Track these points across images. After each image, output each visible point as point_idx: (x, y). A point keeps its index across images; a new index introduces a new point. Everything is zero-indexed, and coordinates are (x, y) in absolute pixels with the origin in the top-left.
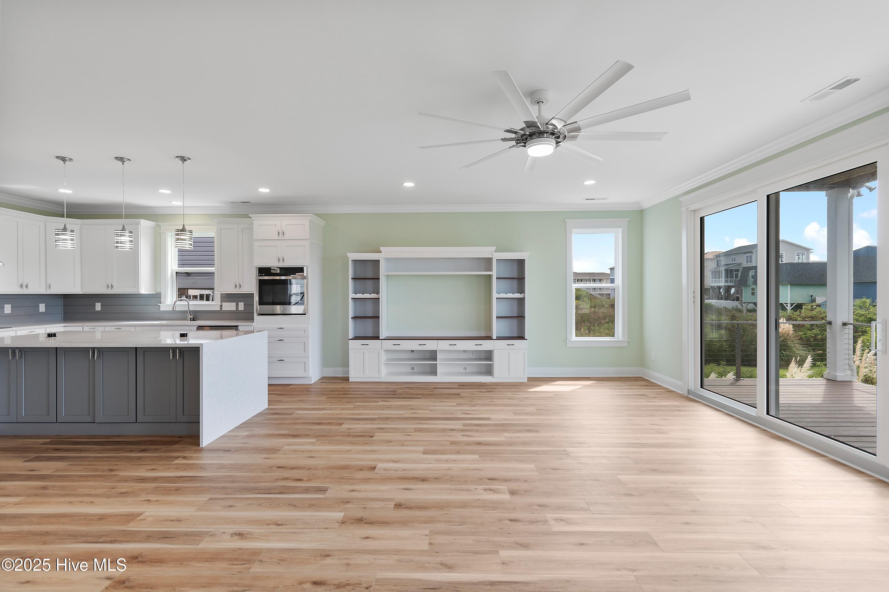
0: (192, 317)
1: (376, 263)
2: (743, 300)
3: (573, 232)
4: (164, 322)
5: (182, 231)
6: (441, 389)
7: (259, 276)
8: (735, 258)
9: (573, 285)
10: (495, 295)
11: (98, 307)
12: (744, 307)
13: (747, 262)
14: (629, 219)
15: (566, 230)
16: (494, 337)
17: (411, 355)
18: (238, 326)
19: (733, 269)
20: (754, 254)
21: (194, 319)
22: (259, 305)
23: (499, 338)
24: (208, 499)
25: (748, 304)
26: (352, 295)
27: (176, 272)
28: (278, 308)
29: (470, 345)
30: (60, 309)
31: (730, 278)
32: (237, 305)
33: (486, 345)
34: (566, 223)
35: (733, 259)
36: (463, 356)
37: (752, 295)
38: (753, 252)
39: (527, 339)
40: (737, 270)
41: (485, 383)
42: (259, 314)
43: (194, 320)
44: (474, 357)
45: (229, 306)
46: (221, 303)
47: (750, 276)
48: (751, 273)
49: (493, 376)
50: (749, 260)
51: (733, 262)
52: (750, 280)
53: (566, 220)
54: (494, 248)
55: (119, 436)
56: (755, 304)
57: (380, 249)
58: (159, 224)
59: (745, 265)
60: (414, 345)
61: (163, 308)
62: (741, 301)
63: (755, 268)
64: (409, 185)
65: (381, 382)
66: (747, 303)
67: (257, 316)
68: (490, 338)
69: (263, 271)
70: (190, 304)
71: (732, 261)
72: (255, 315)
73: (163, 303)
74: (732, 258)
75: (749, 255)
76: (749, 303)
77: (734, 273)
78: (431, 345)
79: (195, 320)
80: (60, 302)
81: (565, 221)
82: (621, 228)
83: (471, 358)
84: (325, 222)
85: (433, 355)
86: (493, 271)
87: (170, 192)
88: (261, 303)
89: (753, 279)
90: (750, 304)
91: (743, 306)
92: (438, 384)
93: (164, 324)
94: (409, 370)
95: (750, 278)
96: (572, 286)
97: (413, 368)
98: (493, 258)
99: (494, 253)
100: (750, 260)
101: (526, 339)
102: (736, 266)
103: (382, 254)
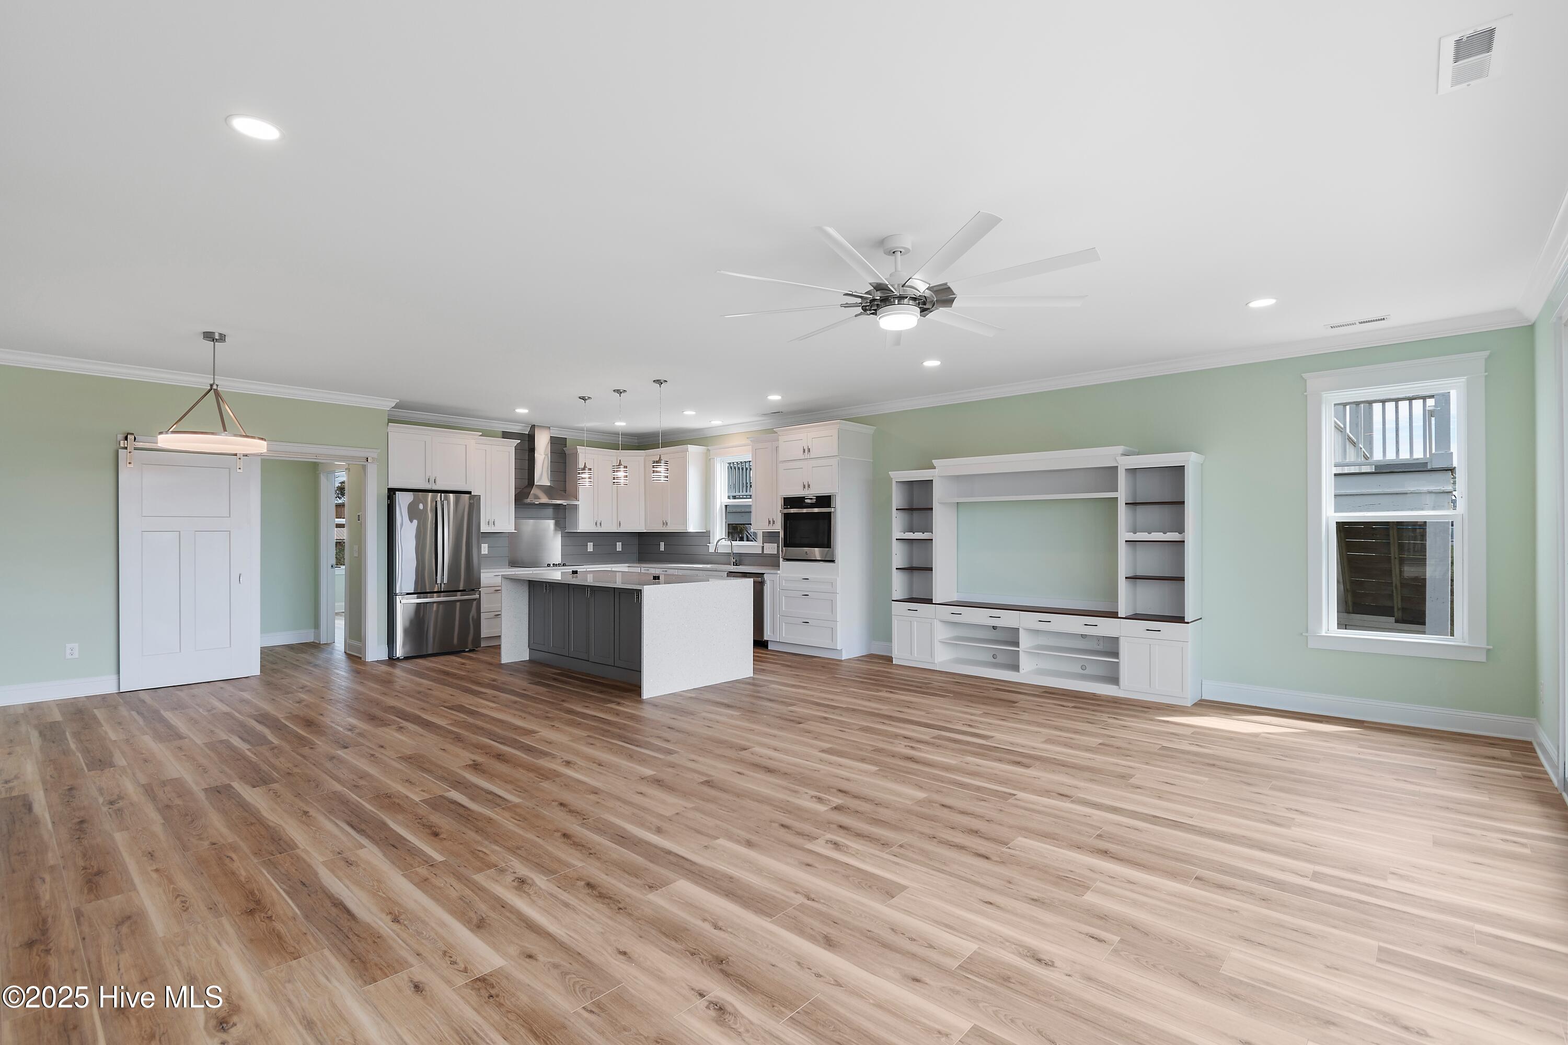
1: (928, 485)
4: (709, 566)
5: (657, 462)
6: (1004, 692)
7: (784, 508)
10: (1124, 534)
11: (662, 547)
16: (1123, 614)
17: (992, 635)
18: (764, 574)
21: (736, 564)
22: (785, 547)
23: (1126, 616)
24: (586, 735)
26: (897, 535)
27: (726, 506)
28: (817, 552)
29: (1075, 624)
30: (635, 549)
33: (1106, 627)
36: (1081, 644)
41: (1100, 696)
42: (785, 559)
44: (1100, 648)
45: (770, 549)
46: (763, 544)
49: (1118, 686)
53: (1303, 375)
54: (1120, 449)
55: (603, 678)
57: (933, 464)
58: (709, 448)
60: (982, 616)
61: (711, 549)
64: (932, 363)
65: (934, 670)
67: (783, 561)
68: (1114, 615)
69: (789, 502)
70: (733, 544)
72: (781, 560)
73: (712, 543)
78: (1008, 619)
80: (635, 541)
84: (875, 428)
85: (1012, 637)
86: (1119, 491)
87: (693, 413)
88: (788, 544)
92: (1023, 686)
93: (708, 568)
94: (989, 658)
97: (994, 657)
98: (1117, 466)
99: (1119, 458)
101: (1186, 621)
103: (937, 470)
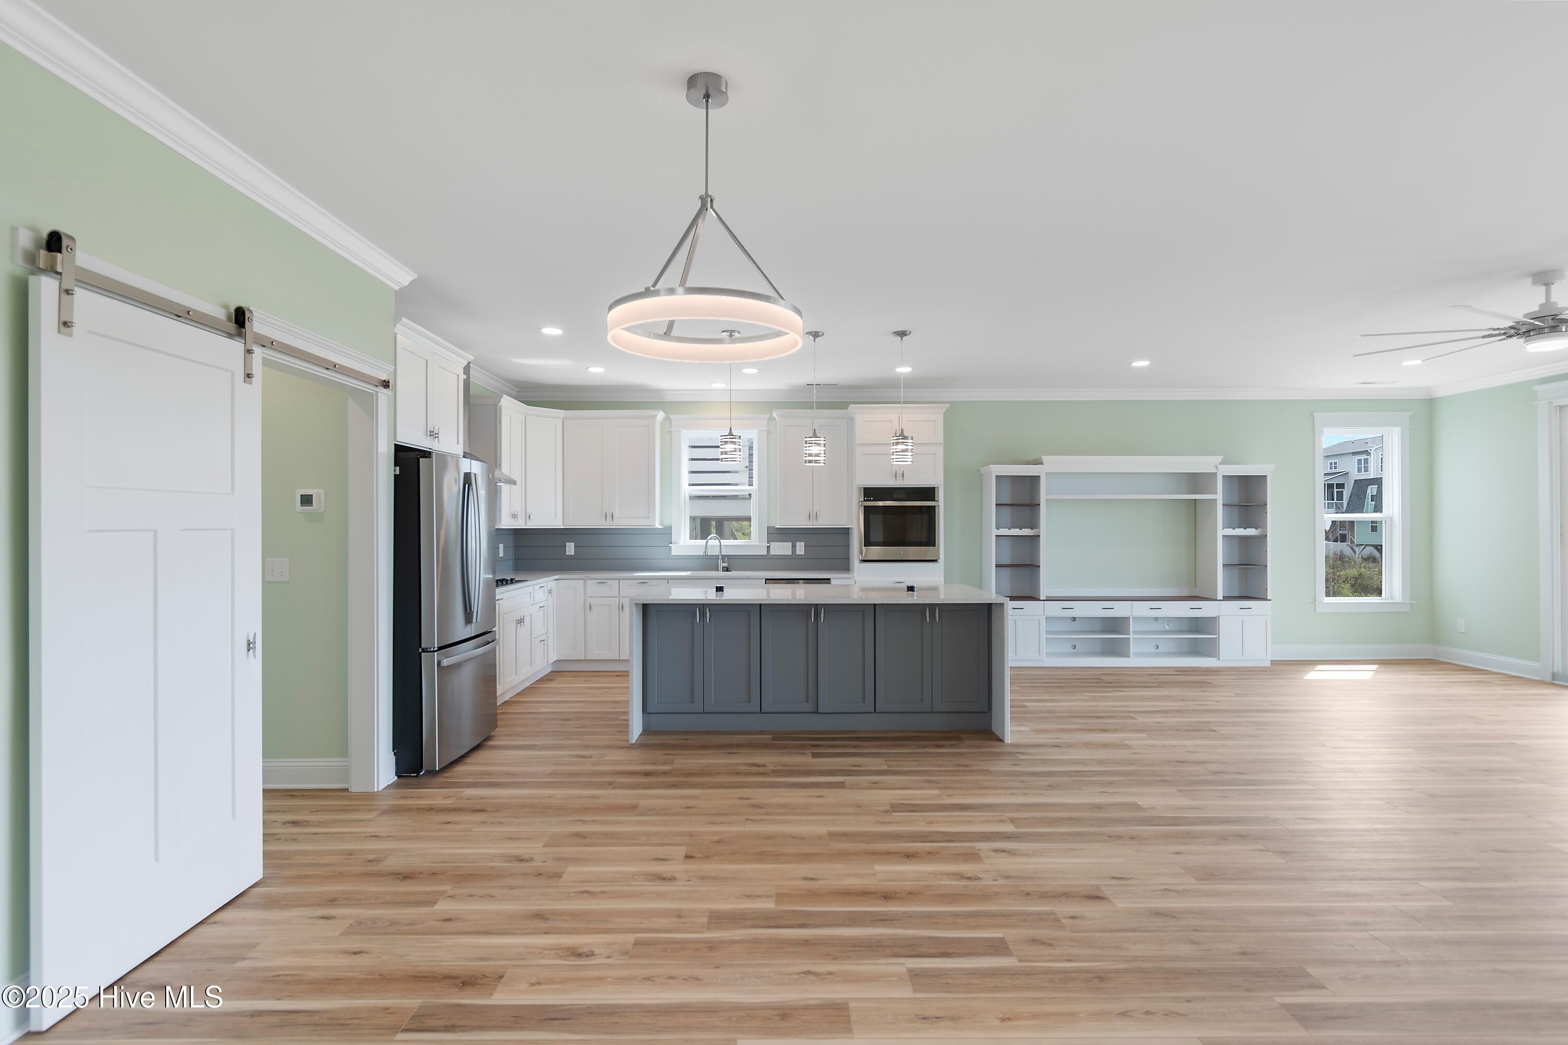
0: (726, 565)
1: (1035, 480)
2: (1355, 541)
3: (1325, 432)
7: (865, 500)
8: (1335, 463)
9: (1326, 516)
10: (1220, 532)
11: (570, 549)
12: (1357, 553)
13: (1359, 470)
14: (1411, 413)
15: (1314, 429)
16: (1220, 597)
17: (1072, 626)
19: (1334, 484)
20: (1372, 455)
21: (727, 569)
22: (864, 546)
23: (1226, 598)
25: (1365, 548)
26: (995, 532)
29: (1181, 610)
31: (1328, 500)
32: (794, 547)
33: (1206, 609)
34: (1314, 418)
35: (1333, 463)
36: (1171, 626)
37: (1372, 531)
38: (1370, 453)
39: (1270, 600)
40: (1341, 486)
42: (862, 560)
43: (727, 571)
45: (782, 549)
46: (768, 542)
47: (1368, 496)
48: (1372, 490)
49: (1217, 658)
50: (1363, 468)
51: (1333, 470)
52: (1367, 505)
53: (1315, 414)
54: (1220, 458)
56: (1379, 548)
57: (1041, 459)
58: (670, 416)
59: (1355, 475)
60: (1095, 610)
61: (676, 551)
62: (1352, 542)
63: (1378, 482)
66: (1362, 545)
67: (860, 563)
68: (1212, 598)
69: (872, 493)
70: (722, 544)
71: (1331, 468)
72: (856, 561)
73: (676, 543)
74: (1331, 464)
75: (1363, 457)
76: (1367, 545)
77: (1336, 490)
78: (1121, 610)
79: (729, 570)
81: (1312, 415)
82: (1400, 427)
83: (1165, 630)
85: (1120, 625)
86: (1217, 493)
88: (868, 542)
89: (1374, 503)
90: (1367, 547)
91: (1355, 552)
94: (1068, 648)
95: (1368, 500)
96: (1324, 517)
97: (1074, 646)
98: (1216, 473)
99: (1220, 466)
100: (1364, 466)
101: (1268, 599)
102: (1341, 477)
103: (1044, 466)
